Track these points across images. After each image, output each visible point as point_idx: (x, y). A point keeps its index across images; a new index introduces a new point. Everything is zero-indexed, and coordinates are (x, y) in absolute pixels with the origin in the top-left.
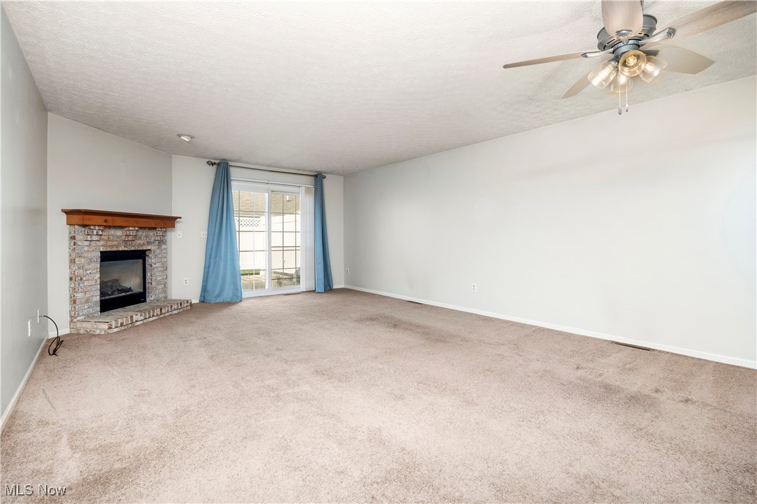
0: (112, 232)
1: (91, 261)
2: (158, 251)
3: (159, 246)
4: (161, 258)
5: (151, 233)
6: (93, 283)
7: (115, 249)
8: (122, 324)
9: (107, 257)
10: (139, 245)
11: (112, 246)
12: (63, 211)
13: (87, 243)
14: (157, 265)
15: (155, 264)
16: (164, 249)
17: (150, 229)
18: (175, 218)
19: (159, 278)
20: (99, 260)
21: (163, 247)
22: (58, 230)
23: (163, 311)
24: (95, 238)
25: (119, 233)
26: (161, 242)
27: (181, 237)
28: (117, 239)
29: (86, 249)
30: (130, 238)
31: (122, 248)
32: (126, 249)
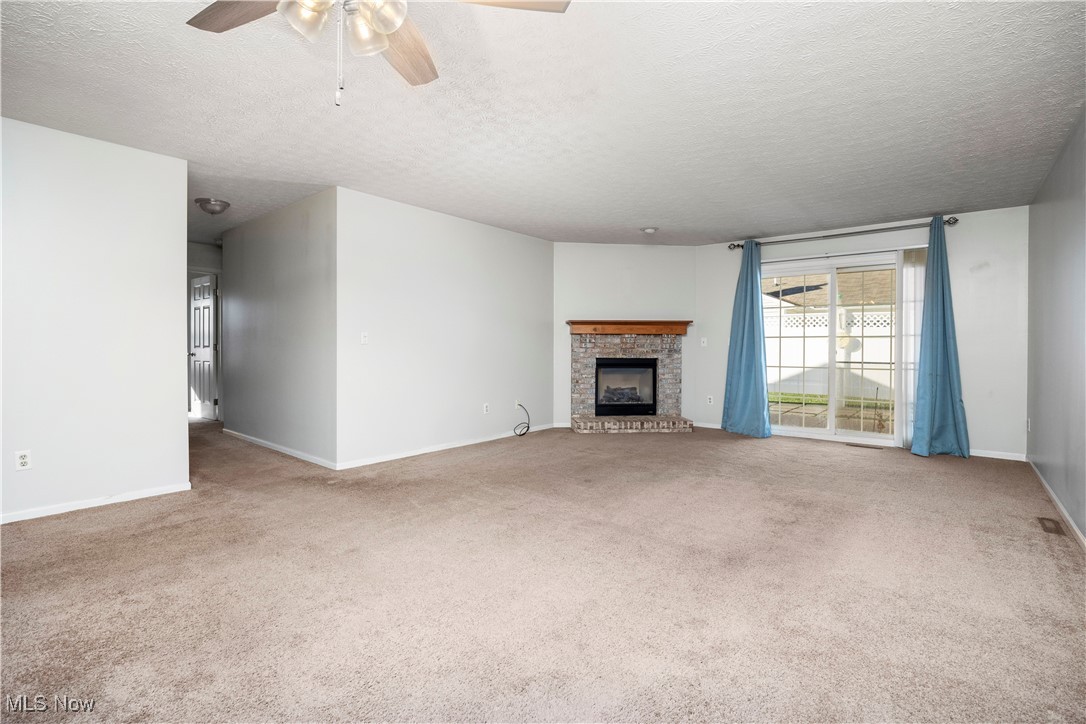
0: (609, 339)
1: (586, 366)
2: (668, 361)
3: (670, 355)
4: (673, 369)
5: (658, 341)
6: (589, 386)
7: (611, 357)
8: (591, 428)
9: (603, 364)
10: (643, 353)
11: (609, 353)
12: (568, 323)
13: (583, 350)
14: (666, 376)
15: (664, 375)
16: (677, 359)
17: (656, 335)
18: (686, 324)
19: (668, 392)
20: (595, 366)
21: (676, 356)
22: (563, 339)
23: (645, 426)
24: (589, 345)
25: (617, 340)
26: (673, 351)
27: (705, 345)
28: (614, 347)
29: (582, 355)
30: (628, 346)
31: (620, 356)
32: (624, 357)
